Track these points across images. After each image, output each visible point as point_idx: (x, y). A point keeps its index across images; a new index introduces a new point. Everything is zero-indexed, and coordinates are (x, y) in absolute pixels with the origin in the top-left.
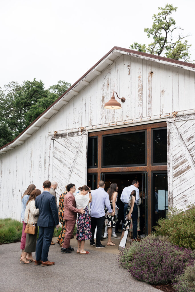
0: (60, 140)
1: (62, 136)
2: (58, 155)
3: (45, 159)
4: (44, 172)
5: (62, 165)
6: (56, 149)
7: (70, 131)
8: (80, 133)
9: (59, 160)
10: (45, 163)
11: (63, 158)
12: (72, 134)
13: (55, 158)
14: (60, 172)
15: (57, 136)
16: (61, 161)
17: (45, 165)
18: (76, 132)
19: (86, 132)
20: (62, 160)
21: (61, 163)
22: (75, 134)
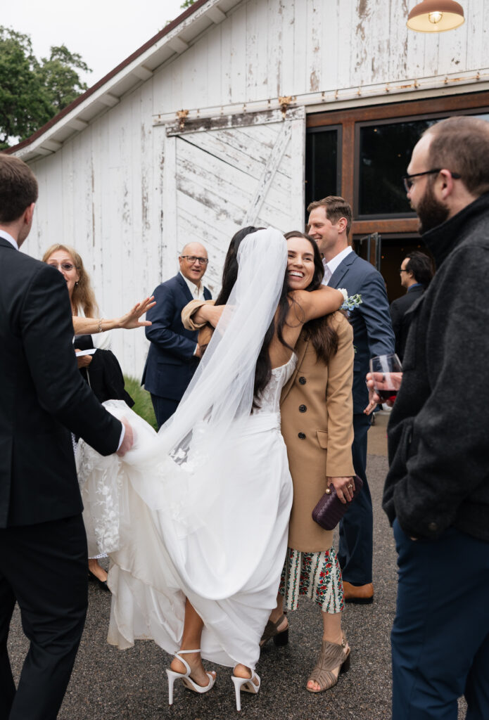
0: (202, 137)
1: (208, 123)
2: (196, 184)
3: (145, 198)
4: (144, 236)
5: (212, 212)
6: (188, 166)
7: (238, 110)
8: (278, 115)
9: (200, 200)
10: (145, 209)
11: (215, 194)
12: (247, 118)
13: (186, 192)
14: (205, 233)
15: (187, 125)
16: (207, 203)
17: (145, 216)
18: (262, 112)
19: (302, 113)
20: (212, 198)
21: (207, 208)
22: (261, 119)
